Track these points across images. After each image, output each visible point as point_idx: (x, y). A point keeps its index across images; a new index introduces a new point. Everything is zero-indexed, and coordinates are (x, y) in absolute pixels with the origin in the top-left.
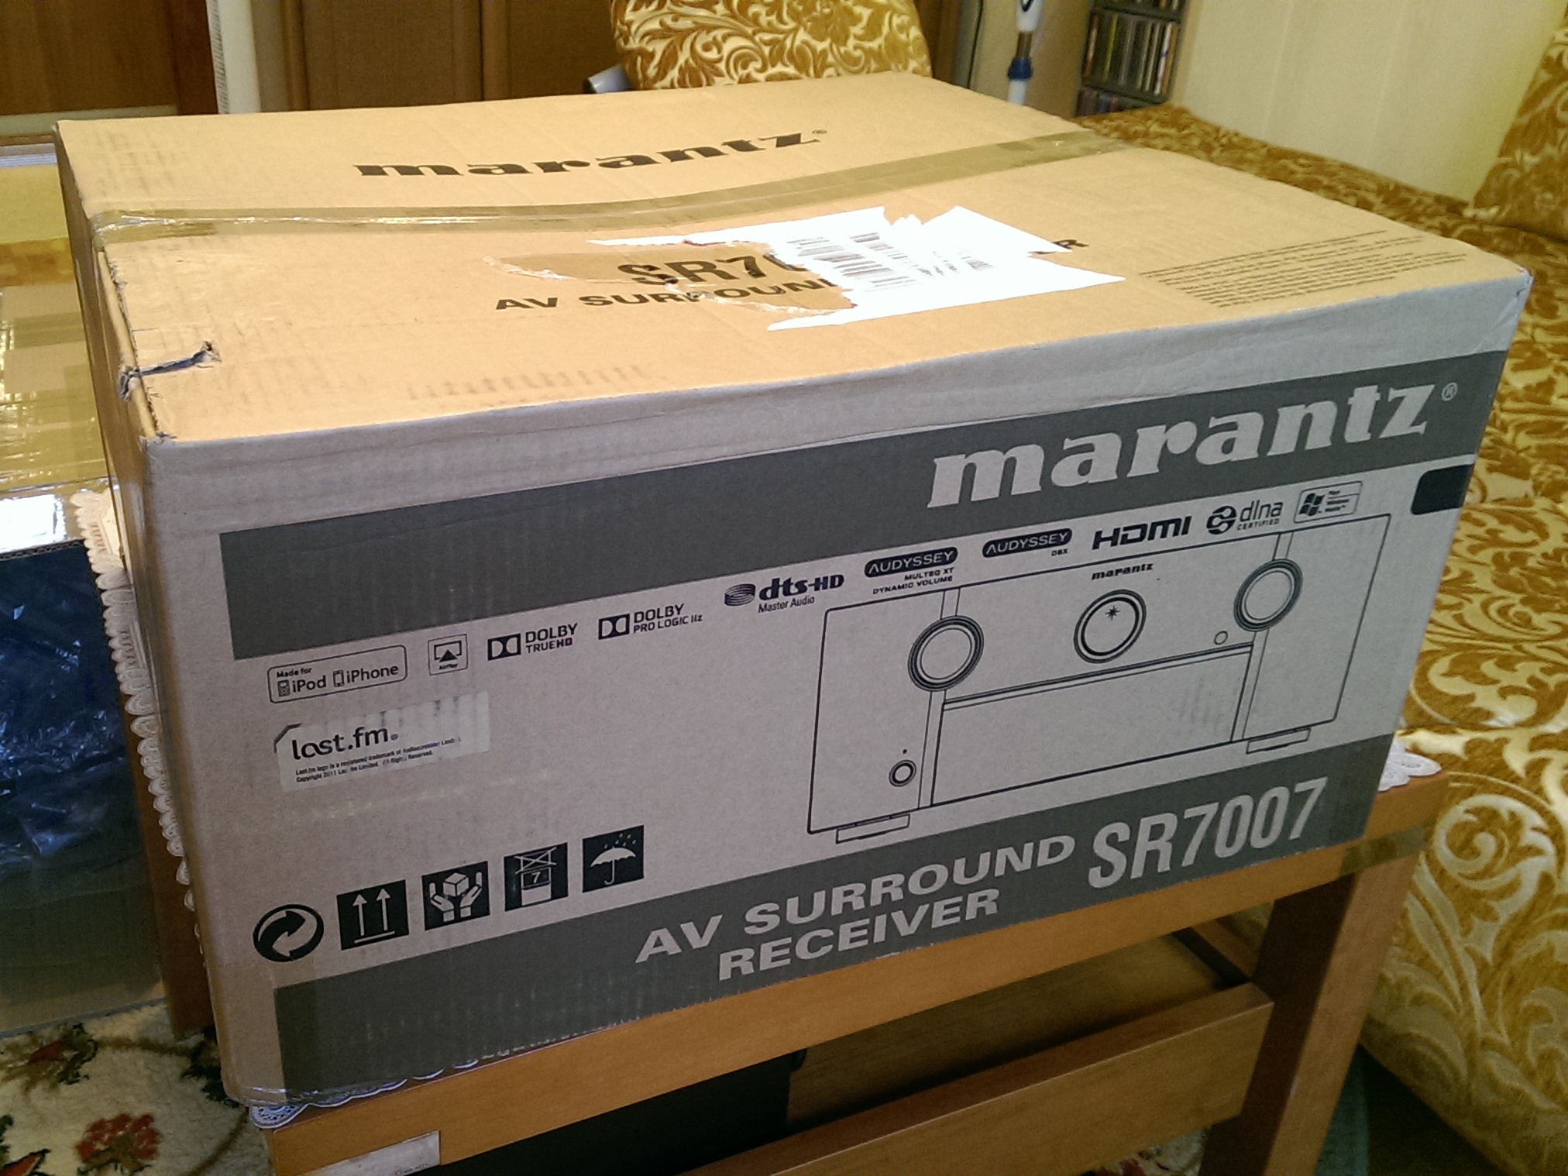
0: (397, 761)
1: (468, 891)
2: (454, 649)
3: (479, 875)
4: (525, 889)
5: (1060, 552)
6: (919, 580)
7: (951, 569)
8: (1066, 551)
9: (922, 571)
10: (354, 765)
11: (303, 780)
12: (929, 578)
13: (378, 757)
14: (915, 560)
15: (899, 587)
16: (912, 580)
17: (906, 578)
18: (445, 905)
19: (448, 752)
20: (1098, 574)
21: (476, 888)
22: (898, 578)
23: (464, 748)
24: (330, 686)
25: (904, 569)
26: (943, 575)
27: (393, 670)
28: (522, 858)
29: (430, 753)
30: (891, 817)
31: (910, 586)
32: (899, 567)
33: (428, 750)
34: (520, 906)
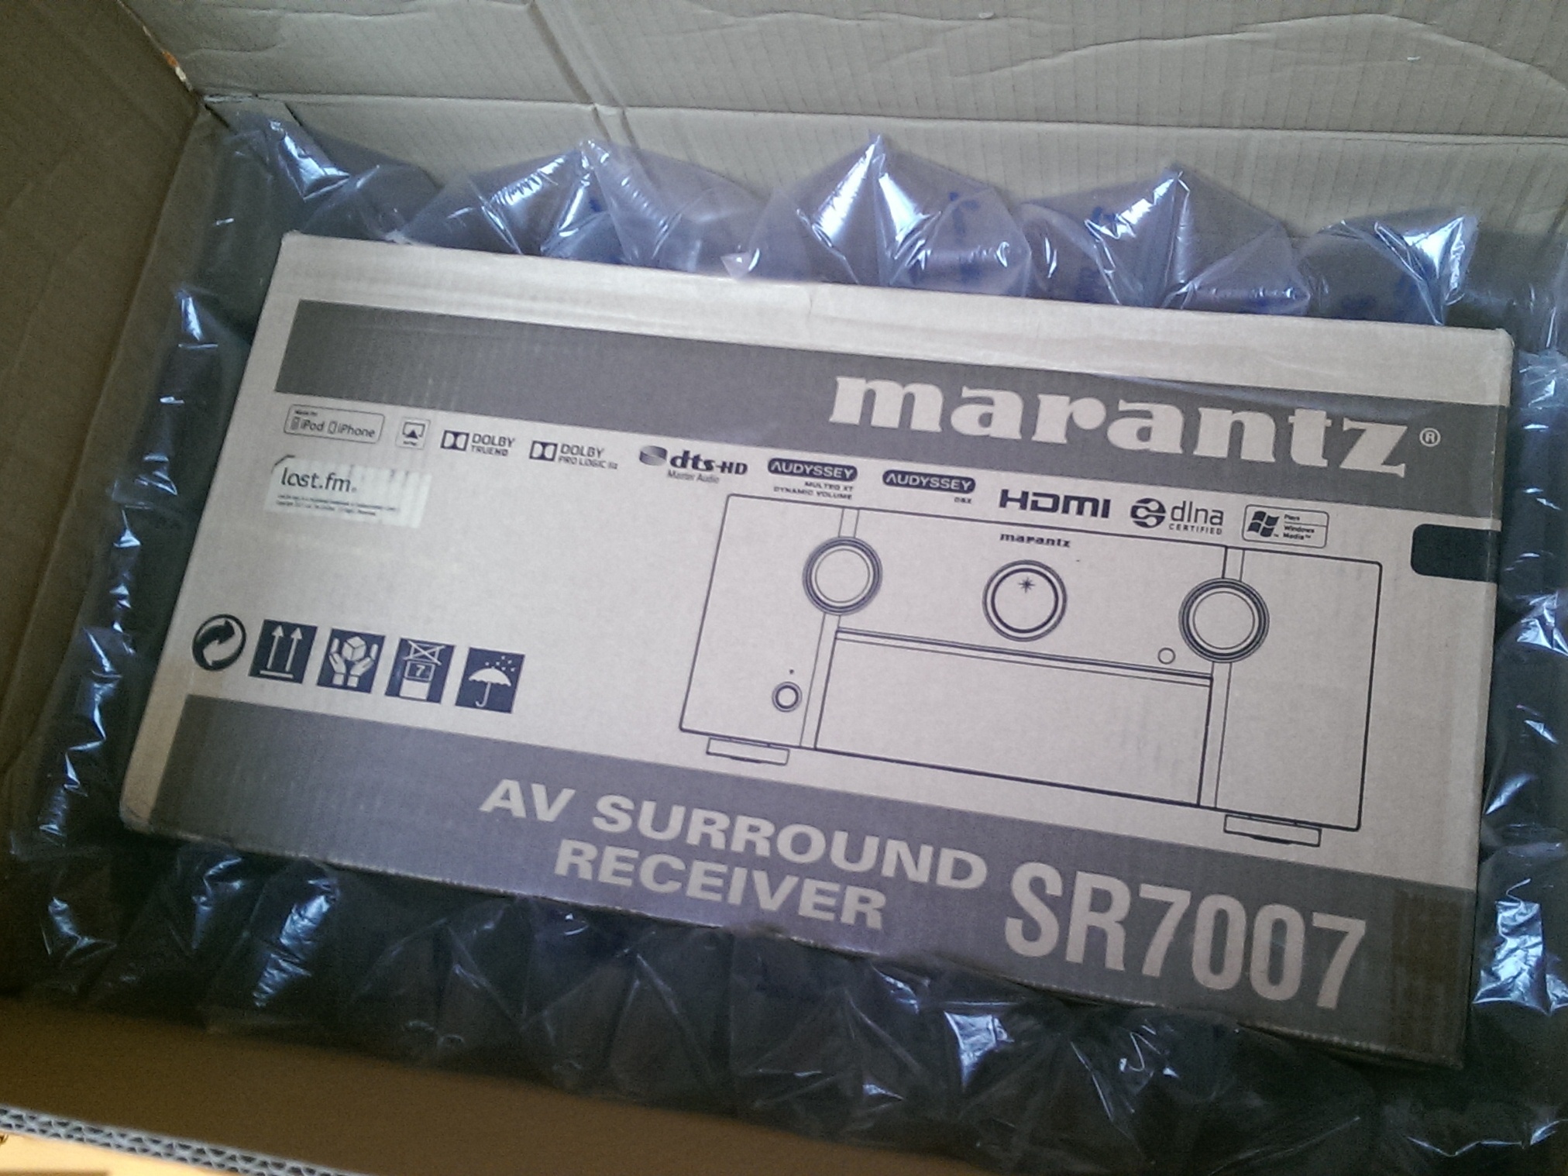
0: (349, 511)
1: (361, 660)
2: (418, 430)
3: (375, 647)
4: (408, 679)
5: (963, 500)
6: (819, 490)
7: (851, 488)
8: (969, 501)
9: (822, 481)
10: (319, 504)
11: (282, 504)
12: (828, 490)
13: (337, 503)
14: (815, 469)
15: (799, 491)
16: (811, 488)
17: (807, 484)
18: (340, 667)
19: (387, 518)
20: (1008, 536)
21: (368, 660)
22: (798, 482)
23: (401, 520)
24: (325, 433)
25: (804, 474)
26: (842, 491)
27: (371, 434)
28: (414, 645)
29: (373, 514)
30: (769, 745)
31: (810, 493)
32: (799, 472)
33: (373, 511)
34: (397, 695)
